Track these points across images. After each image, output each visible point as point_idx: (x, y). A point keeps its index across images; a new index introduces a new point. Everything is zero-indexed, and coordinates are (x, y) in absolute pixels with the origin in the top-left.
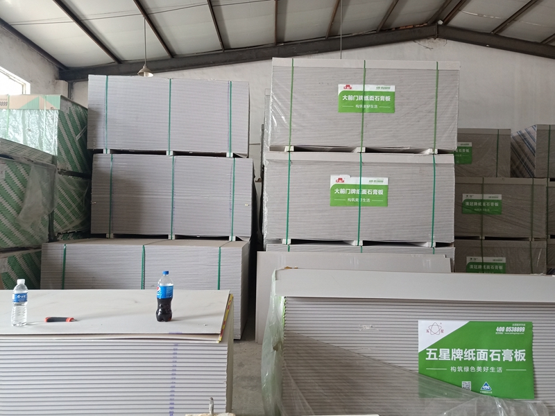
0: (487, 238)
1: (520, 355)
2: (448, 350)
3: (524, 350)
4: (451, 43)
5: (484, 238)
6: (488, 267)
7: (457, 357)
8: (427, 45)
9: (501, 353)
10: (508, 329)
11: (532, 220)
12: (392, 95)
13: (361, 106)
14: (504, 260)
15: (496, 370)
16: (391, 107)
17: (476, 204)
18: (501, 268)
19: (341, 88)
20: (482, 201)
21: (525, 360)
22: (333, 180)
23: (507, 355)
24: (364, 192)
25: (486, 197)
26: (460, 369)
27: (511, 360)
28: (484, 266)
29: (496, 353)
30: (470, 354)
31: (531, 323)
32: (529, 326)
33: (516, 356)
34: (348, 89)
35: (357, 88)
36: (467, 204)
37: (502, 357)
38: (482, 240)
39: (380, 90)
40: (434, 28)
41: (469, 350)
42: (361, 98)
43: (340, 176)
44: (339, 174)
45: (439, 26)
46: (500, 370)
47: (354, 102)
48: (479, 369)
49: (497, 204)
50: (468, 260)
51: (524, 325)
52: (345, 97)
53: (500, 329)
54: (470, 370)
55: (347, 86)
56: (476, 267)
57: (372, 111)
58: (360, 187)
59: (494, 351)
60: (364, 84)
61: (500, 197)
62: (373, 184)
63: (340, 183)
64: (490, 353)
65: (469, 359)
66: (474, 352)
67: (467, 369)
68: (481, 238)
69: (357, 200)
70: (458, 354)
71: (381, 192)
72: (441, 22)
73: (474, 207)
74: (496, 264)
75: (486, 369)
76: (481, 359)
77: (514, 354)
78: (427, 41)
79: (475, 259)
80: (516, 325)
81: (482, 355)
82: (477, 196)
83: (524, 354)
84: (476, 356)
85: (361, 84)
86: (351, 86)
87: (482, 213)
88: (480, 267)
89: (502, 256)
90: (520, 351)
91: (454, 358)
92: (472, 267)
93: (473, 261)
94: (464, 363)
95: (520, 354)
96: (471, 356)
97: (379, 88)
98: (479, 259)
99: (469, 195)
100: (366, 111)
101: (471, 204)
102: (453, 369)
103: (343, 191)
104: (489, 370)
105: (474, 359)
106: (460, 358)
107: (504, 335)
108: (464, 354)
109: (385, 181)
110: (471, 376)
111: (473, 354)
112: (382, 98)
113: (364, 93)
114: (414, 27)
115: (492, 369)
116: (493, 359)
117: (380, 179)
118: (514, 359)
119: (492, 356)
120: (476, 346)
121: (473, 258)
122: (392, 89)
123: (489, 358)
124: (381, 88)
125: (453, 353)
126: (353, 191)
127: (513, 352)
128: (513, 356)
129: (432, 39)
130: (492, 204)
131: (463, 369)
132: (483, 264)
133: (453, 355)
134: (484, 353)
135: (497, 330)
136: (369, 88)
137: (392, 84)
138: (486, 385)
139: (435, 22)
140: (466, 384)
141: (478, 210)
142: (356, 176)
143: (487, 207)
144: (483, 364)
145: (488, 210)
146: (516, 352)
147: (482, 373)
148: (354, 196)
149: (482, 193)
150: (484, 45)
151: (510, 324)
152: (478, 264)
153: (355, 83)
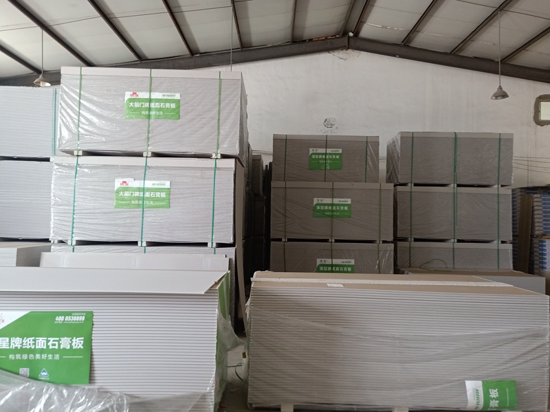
0: (337, 241)
1: (78, 343)
2: (8, 339)
3: (83, 338)
4: (364, 55)
5: (333, 241)
6: (337, 269)
7: (16, 346)
8: (341, 56)
9: (59, 341)
10: (67, 318)
11: (380, 224)
12: (177, 102)
13: (147, 113)
14: (353, 262)
15: (53, 357)
16: (176, 114)
17: (326, 208)
18: (349, 269)
19: (128, 95)
20: (332, 205)
21: (82, 347)
22: (118, 184)
23: (65, 343)
24: (147, 195)
25: (336, 201)
26: (18, 356)
27: (69, 347)
28: (334, 268)
29: (54, 341)
30: (29, 342)
31: (92, 312)
32: (90, 316)
33: (73, 344)
34: (134, 97)
35: (144, 95)
36: (318, 208)
37: (59, 345)
38: (331, 242)
39: (165, 98)
40: (346, 39)
41: (29, 339)
42: (147, 105)
43: (124, 180)
44: (123, 177)
45: (349, 37)
46: (57, 357)
47: (140, 109)
48: (38, 356)
49: (346, 208)
50: (319, 262)
51: (85, 314)
52: (131, 104)
53: (60, 319)
54: (28, 357)
55: (134, 93)
56: (325, 269)
57: (158, 117)
58: (143, 190)
59: (52, 339)
60: (150, 91)
61: (349, 201)
62: (156, 186)
63: (125, 186)
64: (48, 341)
65: (28, 347)
66: (33, 340)
67: (25, 357)
68: (330, 240)
69: (141, 202)
70: (17, 342)
71: (163, 195)
72: (351, 34)
73: (324, 211)
74: (345, 266)
75: (44, 356)
76: (39, 347)
77: (72, 342)
78: (341, 52)
79: (325, 261)
80: (75, 314)
81: (41, 343)
82: (328, 201)
83: (82, 342)
84: (35, 344)
85: (147, 91)
86: (137, 93)
87: (332, 216)
88: (330, 269)
89: (351, 259)
90: (78, 339)
91: (13, 346)
92: (321, 268)
93: (323, 263)
94: (22, 351)
95: (78, 341)
96: (30, 344)
97: (165, 95)
98: (329, 261)
99: (320, 199)
100: (153, 117)
101: (322, 208)
102: (11, 357)
103: (127, 194)
104: (47, 358)
105: (33, 347)
106: (19, 346)
107: (64, 324)
108: (23, 343)
109: (167, 185)
110: (28, 363)
111: (32, 342)
112: (168, 105)
113: (150, 100)
114: (326, 38)
115: (50, 356)
116: (51, 347)
117: (163, 182)
118: (71, 347)
119: (50, 344)
120: (36, 334)
121: (323, 260)
122: (177, 96)
123: (48, 346)
124: (167, 96)
125: (12, 342)
126: (137, 194)
127: (71, 340)
128: (71, 344)
129: (345, 51)
130: (342, 208)
131: (21, 357)
132: (332, 266)
133: (12, 344)
134: (43, 341)
135: (57, 319)
136: (155, 95)
137: (178, 92)
138: (44, 371)
139: (345, 33)
140: (24, 371)
141: (328, 213)
142: (140, 179)
143: (337, 211)
144: (42, 351)
145: (338, 214)
146: (74, 340)
147: (41, 360)
148: (138, 198)
149: (333, 197)
150: (394, 55)
151: (70, 314)
152: (328, 266)
153: (142, 91)
